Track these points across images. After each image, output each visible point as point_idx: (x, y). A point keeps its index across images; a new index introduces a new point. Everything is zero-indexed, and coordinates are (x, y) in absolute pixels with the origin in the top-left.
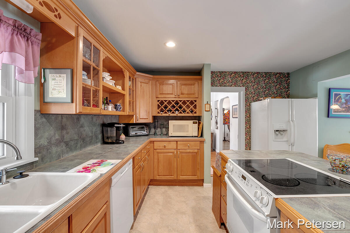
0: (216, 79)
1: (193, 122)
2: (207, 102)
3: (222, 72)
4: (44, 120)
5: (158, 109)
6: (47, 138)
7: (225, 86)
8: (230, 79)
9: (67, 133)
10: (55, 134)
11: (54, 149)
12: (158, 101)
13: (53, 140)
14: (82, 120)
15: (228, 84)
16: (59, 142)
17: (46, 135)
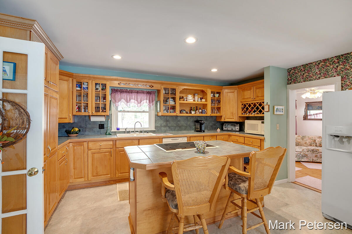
0: (299, 74)
1: (262, 122)
2: (267, 103)
3: (307, 64)
4: (159, 118)
5: (242, 111)
6: (160, 124)
7: (310, 80)
8: (317, 71)
9: (170, 123)
10: (163, 123)
11: (163, 128)
12: (242, 104)
13: (163, 125)
14: (179, 118)
15: (314, 77)
16: (165, 126)
17: (160, 123)
